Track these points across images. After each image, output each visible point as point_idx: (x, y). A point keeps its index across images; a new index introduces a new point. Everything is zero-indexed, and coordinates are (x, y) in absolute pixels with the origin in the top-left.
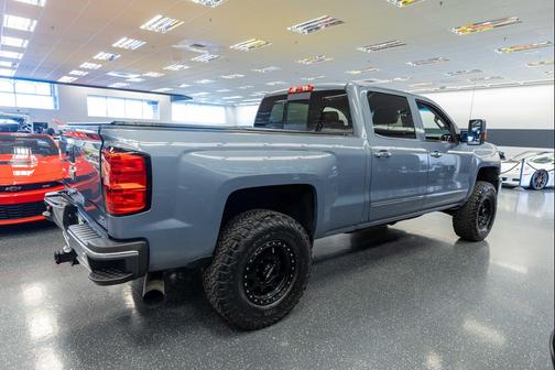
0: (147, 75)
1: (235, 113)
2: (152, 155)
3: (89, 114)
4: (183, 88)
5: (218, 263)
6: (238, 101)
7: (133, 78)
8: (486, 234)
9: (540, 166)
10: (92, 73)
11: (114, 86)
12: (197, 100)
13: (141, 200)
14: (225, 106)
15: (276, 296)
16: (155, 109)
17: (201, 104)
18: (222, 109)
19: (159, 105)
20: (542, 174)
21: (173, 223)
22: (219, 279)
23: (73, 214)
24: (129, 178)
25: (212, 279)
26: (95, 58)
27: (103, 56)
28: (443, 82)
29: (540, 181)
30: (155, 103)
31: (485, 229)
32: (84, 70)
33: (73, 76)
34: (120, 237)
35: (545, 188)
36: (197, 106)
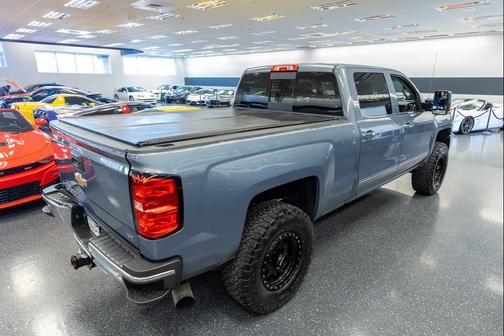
0: (99, 32)
1: (184, 64)
2: (181, 175)
3: (40, 70)
4: (135, 43)
5: (240, 263)
6: (188, 54)
7: (85, 34)
8: (438, 187)
9: (467, 113)
10: (41, 31)
11: (63, 42)
12: (148, 53)
13: (175, 221)
14: (175, 58)
15: (287, 279)
16: (106, 63)
17: (150, 57)
18: (173, 60)
19: (109, 59)
20: (469, 120)
21: (203, 236)
22: (242, 278)
23: (81, 215)
24: (162, 202)
25: (235, 277)
26: (45, 16)
27: (53, 15)
28: (383, 34)
29: (467, 126)
30: (105, 57)
31: (438, 184)
32: (32, 28)
33: (20, 33)
34: (157, 258)
35: (471, 132)
36: (147, 59)
